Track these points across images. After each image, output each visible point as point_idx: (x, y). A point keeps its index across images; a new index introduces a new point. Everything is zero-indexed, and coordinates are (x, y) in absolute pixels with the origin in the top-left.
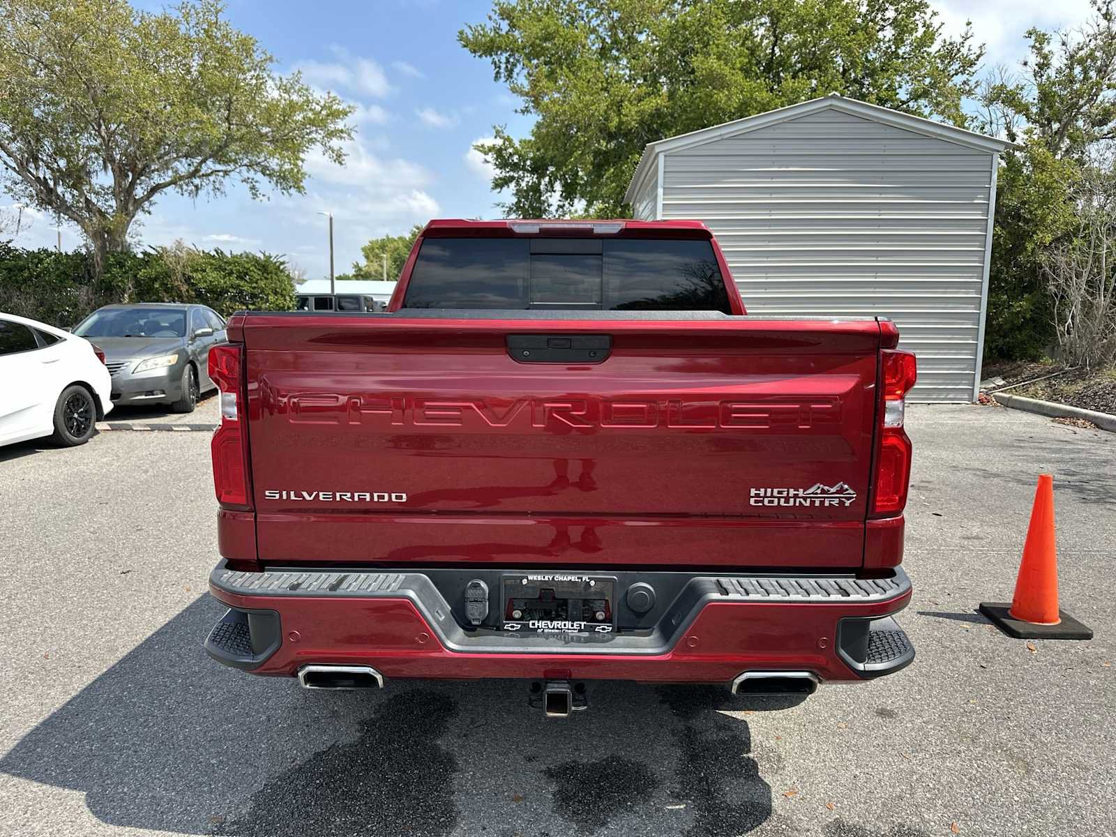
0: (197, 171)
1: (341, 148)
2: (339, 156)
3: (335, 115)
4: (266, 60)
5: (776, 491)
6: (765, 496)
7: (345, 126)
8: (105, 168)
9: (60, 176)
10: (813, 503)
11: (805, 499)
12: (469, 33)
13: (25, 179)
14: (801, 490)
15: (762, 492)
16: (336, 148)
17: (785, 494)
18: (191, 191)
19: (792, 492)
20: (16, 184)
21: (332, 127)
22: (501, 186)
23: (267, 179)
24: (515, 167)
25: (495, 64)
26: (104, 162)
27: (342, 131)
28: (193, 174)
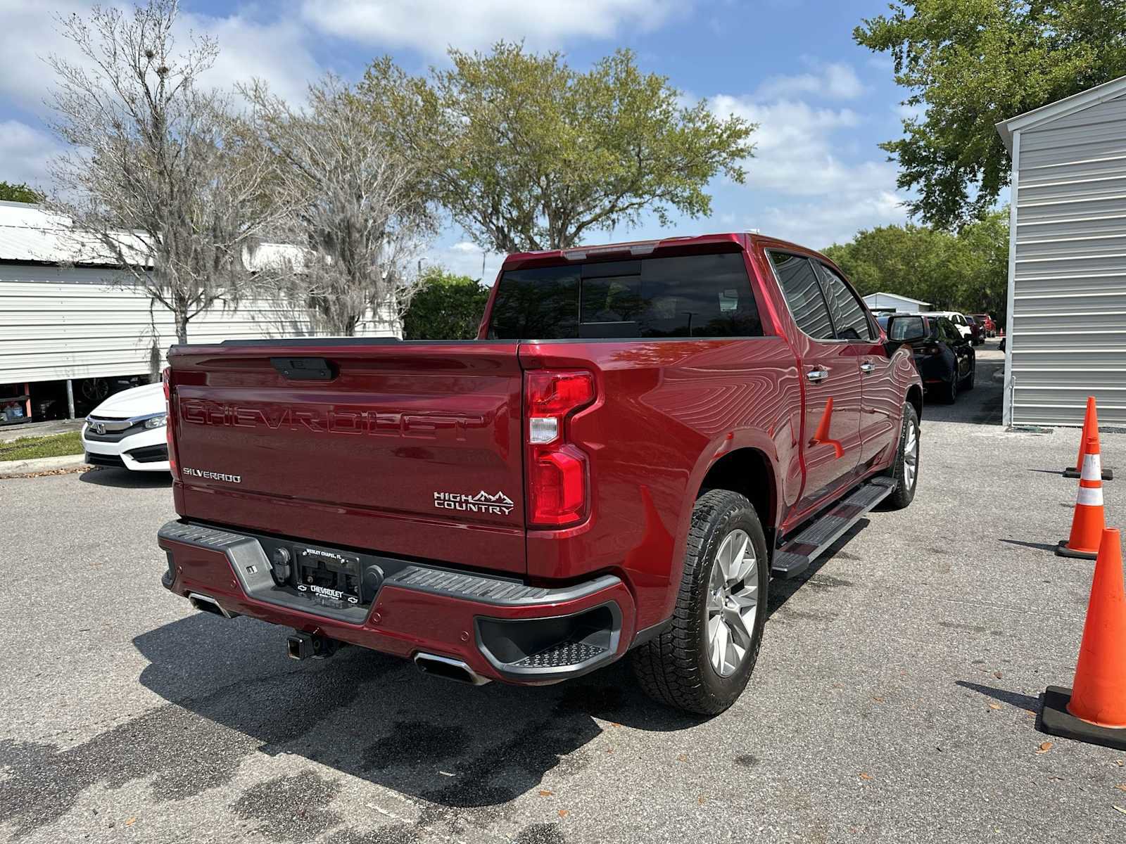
0: (613, 206)
1: (741, 167)
2: (740, 175)
3: (737, 135)
4: (670, 95)
5: (451, 495)
6: (445, 500)
7: (745, 145)
8: (544, 213)
9: (513, 223)
10: (480, 509)
11: (474, 504)
12: (865, 28)
13: (489, 230)
14: (470, 497)
15: (442, 495)
16: (737, 167)
17: (458, 499)
18: (609, 225)
19: (464, 498)
20: (483, 233)
21: (733, 147)
22: (909, 184)
23: (675, 206)
24: (924, 161)
25: (896, 55)
26: (543, 208)
27: (742, 150)
28: (611, 210)
